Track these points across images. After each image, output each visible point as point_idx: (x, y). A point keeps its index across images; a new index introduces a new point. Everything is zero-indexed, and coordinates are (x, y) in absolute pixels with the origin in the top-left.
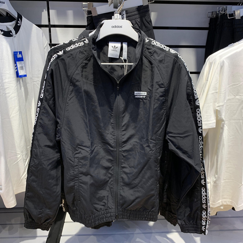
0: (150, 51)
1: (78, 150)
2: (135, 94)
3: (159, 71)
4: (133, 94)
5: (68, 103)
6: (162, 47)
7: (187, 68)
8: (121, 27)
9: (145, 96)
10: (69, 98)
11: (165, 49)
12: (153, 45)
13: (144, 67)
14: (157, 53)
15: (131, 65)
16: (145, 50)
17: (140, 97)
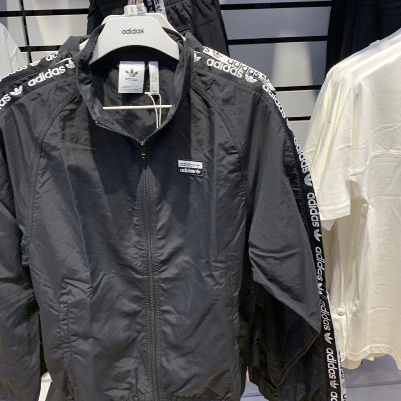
0: (204, 79)
1: (65, 287)
2: (180, 166)
3: (224, 121)
4: (176, 164)
5: (38, 193)
6: (228, 71)
7: (281, 111)
8: (142, 31)
9: (199, 170)
10: (39, 182)
11: (234, 74)
12: (210, 67)
13: (193, 111)
14: (218, 84)
15: (168, 109)
16: (194, 79)
17: (190, 171)
